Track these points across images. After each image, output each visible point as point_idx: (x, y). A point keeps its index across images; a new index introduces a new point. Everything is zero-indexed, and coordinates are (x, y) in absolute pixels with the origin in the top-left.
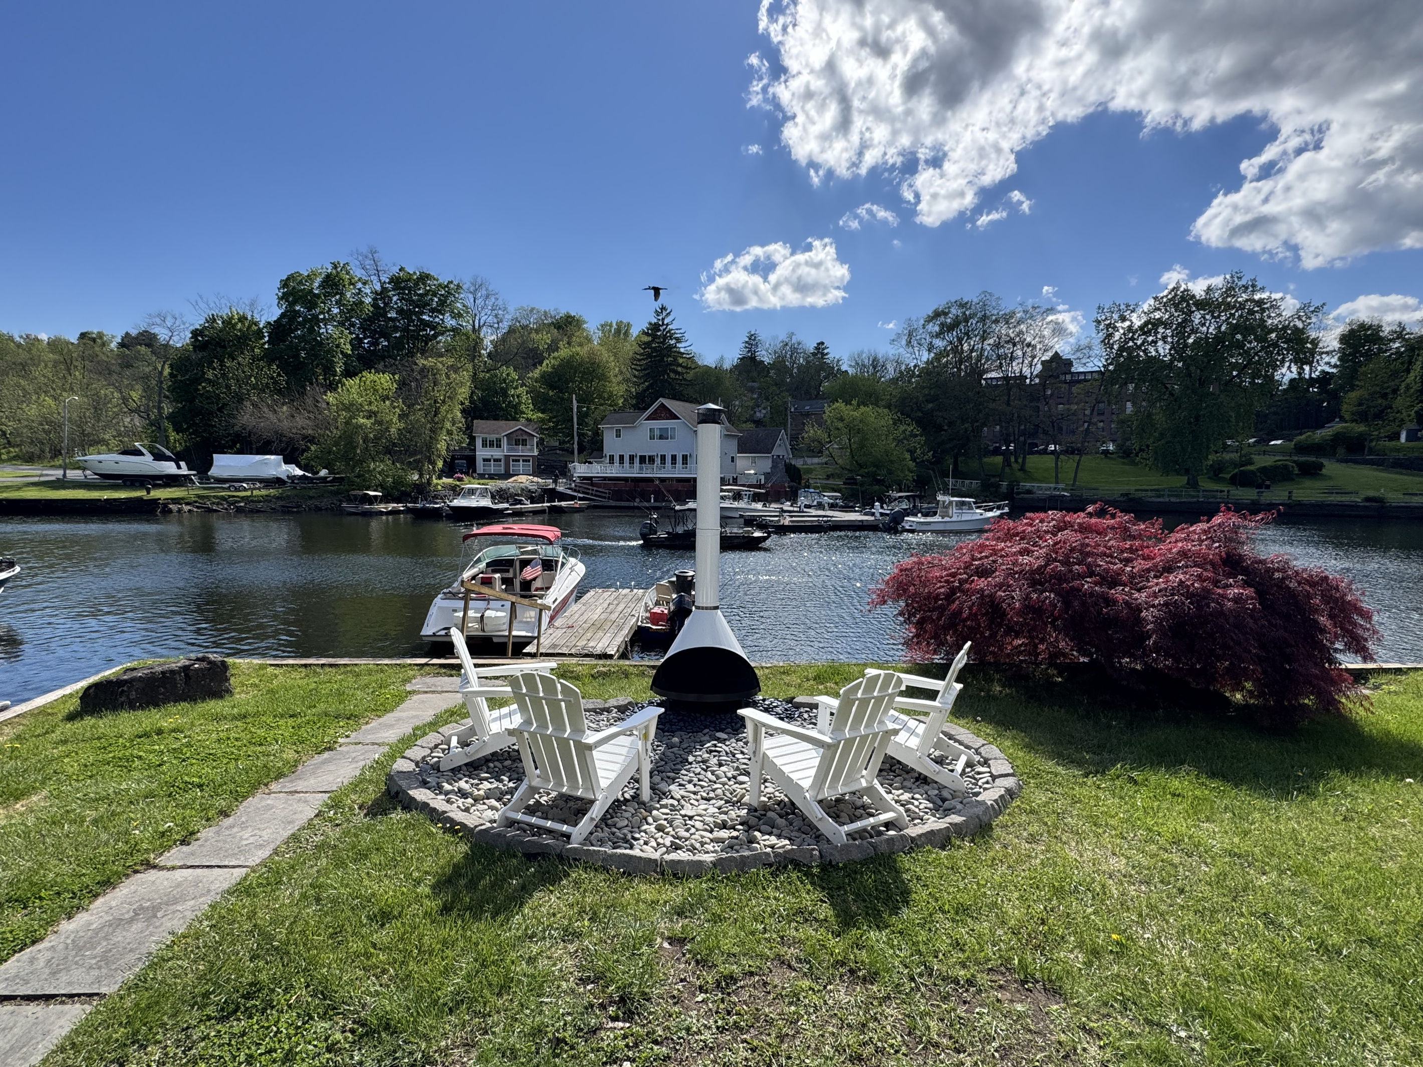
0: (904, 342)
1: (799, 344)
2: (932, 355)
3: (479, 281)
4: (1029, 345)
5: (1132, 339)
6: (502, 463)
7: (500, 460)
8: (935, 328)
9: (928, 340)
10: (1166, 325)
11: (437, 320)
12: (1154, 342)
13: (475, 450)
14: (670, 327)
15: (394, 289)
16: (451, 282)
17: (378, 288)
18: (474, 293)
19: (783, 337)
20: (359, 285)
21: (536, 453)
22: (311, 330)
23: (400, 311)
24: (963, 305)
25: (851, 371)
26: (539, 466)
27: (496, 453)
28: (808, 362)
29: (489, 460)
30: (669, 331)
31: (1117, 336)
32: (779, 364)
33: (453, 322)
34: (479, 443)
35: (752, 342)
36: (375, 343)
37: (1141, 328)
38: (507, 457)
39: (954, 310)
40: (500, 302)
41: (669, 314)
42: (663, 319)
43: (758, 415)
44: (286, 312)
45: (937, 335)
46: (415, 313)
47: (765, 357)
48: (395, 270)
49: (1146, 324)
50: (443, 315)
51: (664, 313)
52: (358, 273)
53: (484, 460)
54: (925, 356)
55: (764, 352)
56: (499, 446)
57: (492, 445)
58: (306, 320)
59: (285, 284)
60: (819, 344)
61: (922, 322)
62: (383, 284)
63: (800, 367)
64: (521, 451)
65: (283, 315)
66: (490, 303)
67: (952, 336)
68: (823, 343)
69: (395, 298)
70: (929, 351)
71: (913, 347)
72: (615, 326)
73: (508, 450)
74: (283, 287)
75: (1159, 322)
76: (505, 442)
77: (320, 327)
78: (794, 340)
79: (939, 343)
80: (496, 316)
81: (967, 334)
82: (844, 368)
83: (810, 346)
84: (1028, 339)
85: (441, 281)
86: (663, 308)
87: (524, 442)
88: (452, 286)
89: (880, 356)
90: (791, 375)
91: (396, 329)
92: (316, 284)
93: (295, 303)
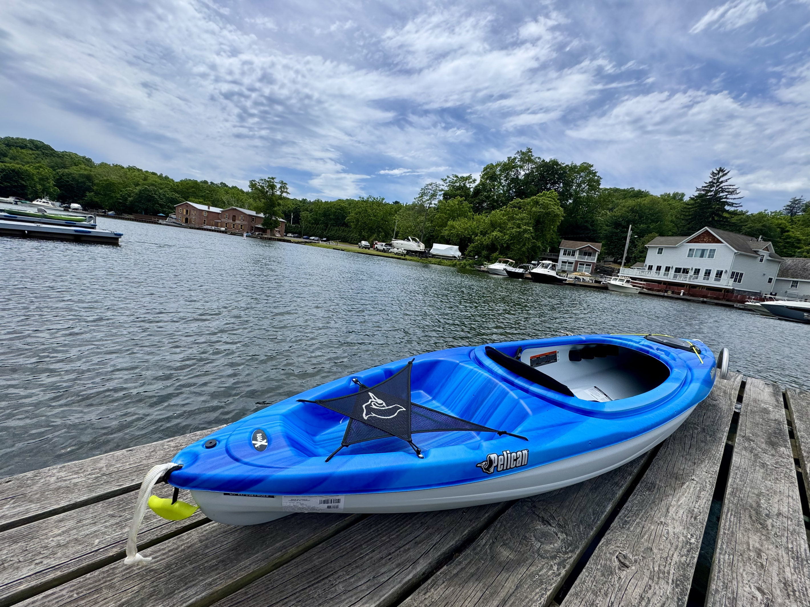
6: (573, 265)
7: (572, 263)
13: (558, 256)
21: (595, 261)
26: (596, 269)
27: (571, 259)
29: (565, 262)
30: (723, 187)
34: (562, 252)
38: (577, 262)
42: (719, 178)
51: (721, 174)
53: (563, 262)
56: (573, 255)
57: (569, 254)
64: (586, 259)
73: (578, 258)
76: (577, 254)
86: (721, 170)
87: (590, 254)
92: (498, 169)
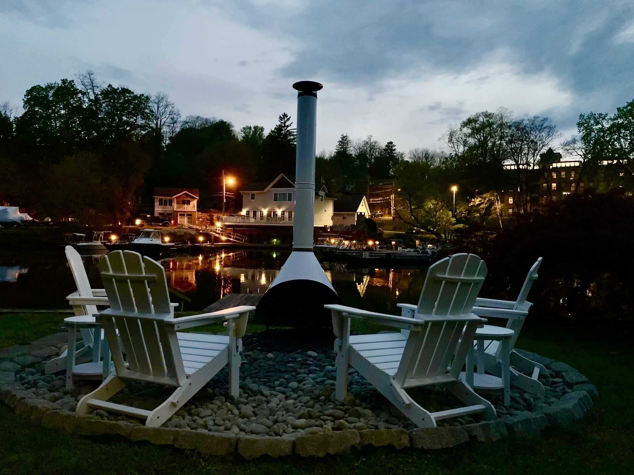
0: (447, 140)
1: (375, 143)
2: (466, 148)
3: (162, 95)
4: (532, 141)
5: (603, 137)
8: (467, 130)
9: (464, 138)
10: (626, 127)
11: (132, 120)
12: (618, 139)
14: (288, 129)
15: (103, 99)
16: (143, 95)
17: (92, 97)
18: (158, 103)
19: (365, 138)
20: (80, 95)
22: (45, 124)
23: (107, 113)
24: (487, 115)
25: (410, 161)
26: (198, 219)
28: (381, 155)
29: (163, 214)
30: (288, 131)
31: (593, 134)
32: (362, 156)
33: (143, 122)
34: (157, 202)
35: (344, 141)
36: (89, 134)
37: (609, 129)
39: (481, 119)
40: (175, 110)
41: (289, 119)
42: (285, 123)
43: (349, 189)
44: (29, 111)
45: (470, 136)
46: (117, 115)
47: (352, 151)
48: (105, 86)
49: (613, 126)
50: (136, 117)
51: (285, 119)
52: (80, 87)
53: (160, 214)
54: (461, 149)
55: (352, 148)
57: (165, 204)
58: (42, 117)
59: (29, 92)
60: (389, 143)
61: (459, 126)
62: (96, 95)
63: (376, 158)
65: (26, 114)
66: (168, 110)
67: (480, 136)
68: (391, 143)
69: (104, 105)
70: (464, 146)
71: (453, 143)
72: (253, 129)
74: (27, 95)
75: (621, 126)
77: (52, 122)
78: (372, 140)
79: (472, 141)
80: (172, 119)
81: (490, 134)
82: (406, 159)
83: (383, 144)
84: (532, 138)
85: (135, 94)
86: (285, 115)
88: (143, 98)
89: (430, 151)
90: (370, 163)
91: (103, 125)
92: (50, 94)
93: (35, 105)
